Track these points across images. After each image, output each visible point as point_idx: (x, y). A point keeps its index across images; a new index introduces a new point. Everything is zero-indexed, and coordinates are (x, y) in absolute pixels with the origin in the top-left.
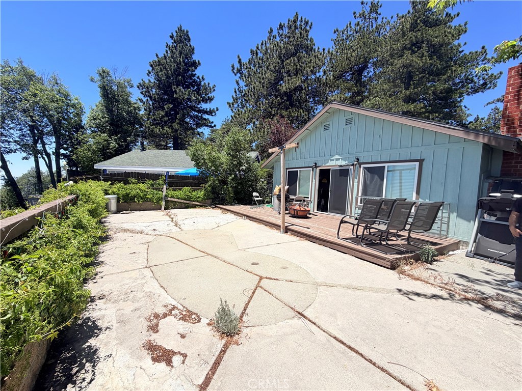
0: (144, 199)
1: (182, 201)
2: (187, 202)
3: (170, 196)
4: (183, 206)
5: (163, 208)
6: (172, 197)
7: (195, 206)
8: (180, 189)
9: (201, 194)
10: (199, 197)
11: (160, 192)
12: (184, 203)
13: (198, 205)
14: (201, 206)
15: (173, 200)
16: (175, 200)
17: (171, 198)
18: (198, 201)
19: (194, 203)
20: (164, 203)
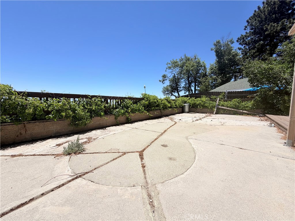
0: (204, 107)
1: (230, 109)
2: (235, 110)
3: (220, 105)
4: (232, 112)
5: (214, 113)
6: (223, 106)
7: (242, 114)
8: (230, 101)
9: (250, 104)
10: (247, 107)
11: (214, 103)
12: (233, 111)
13: (245, 113)
14: (248, 114)
15: (223, 107)
16: (225, 108)
17: (221, 106)
18: (246, 110)
19: (241, 111)
20: (216, 109)
